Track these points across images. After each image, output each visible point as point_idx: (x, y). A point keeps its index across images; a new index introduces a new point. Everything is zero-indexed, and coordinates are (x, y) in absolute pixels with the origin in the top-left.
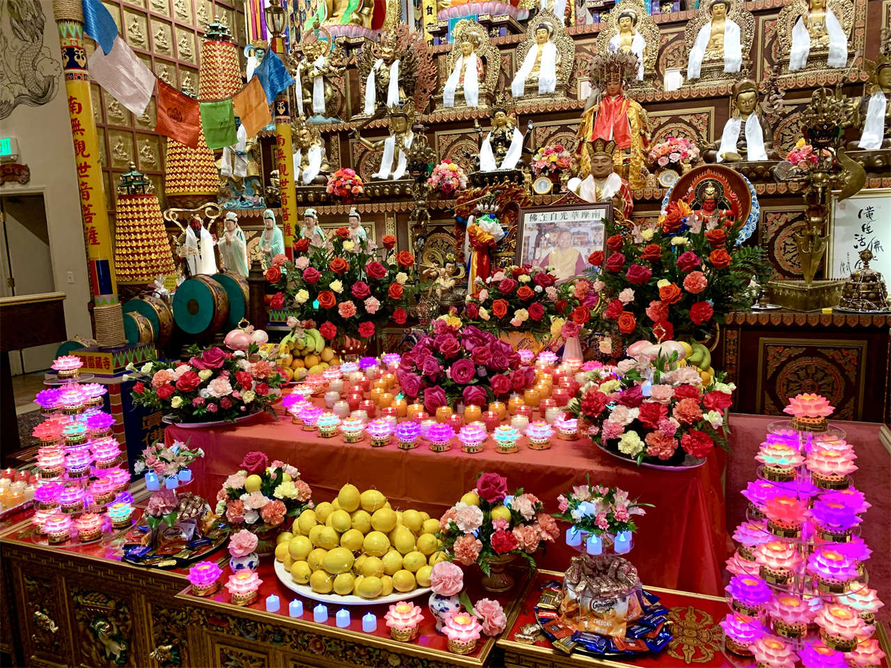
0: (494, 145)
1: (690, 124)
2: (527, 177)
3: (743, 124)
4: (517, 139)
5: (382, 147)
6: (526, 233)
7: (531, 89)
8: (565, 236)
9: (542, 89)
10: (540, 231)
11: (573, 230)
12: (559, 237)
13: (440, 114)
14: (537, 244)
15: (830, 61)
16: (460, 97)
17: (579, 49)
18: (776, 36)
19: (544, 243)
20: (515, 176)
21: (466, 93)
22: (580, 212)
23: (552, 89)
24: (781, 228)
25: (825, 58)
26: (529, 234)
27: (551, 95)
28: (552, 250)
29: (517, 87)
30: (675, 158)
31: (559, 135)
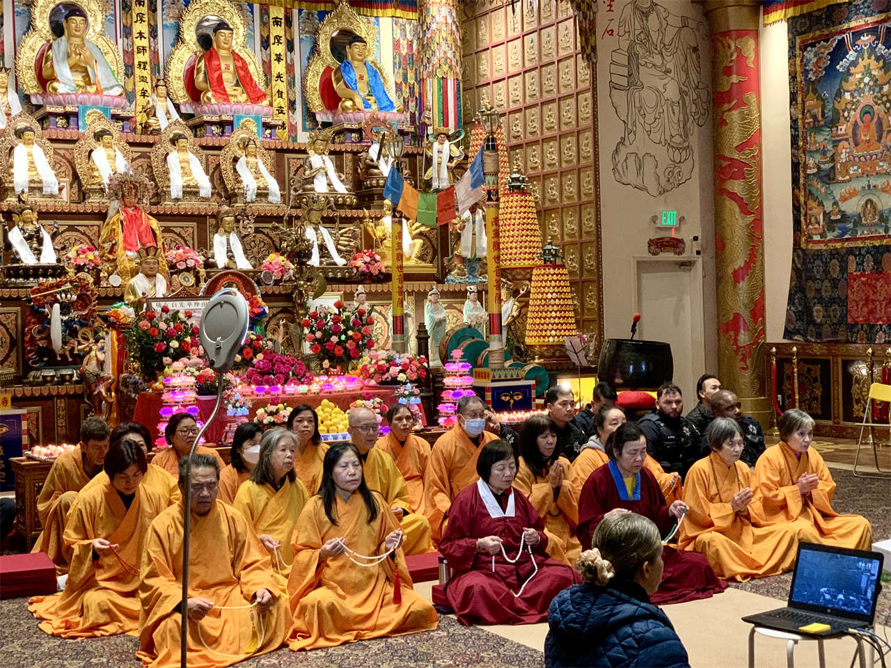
1: (179, 235)
3: (228, 240)
15: (270, 198)
18: (216, 168)
20: (58, 270)
22: (193, 302)
25: (266, 195)
30: (191, 263)
31: (67, 233)
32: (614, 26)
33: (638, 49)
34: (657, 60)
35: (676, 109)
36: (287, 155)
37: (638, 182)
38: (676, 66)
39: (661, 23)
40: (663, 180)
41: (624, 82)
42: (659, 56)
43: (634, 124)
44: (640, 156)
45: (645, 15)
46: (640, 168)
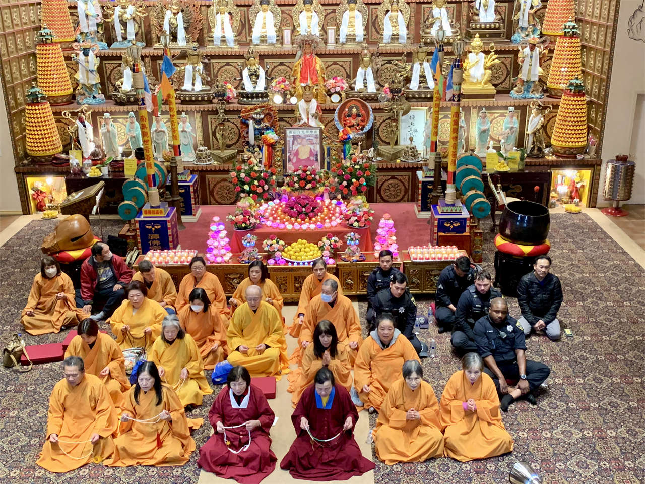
0: (250, 76)
1: (342, 66)
2: (270, 95)
3: (365, 72)
4: (262, 72)
6: (288, 139)
7: (263, 40)
8: (304, 140)
9: (269, 41)
10: (294, 138)
11: (307, 138)
12: (302, 140)
14: (293, 144)
15: (400, 41)
16: (224, 41)
18: (377, 16)
19: (296, 143)
20: (264, 95)
21: (227, 39)
22: (309, 131)
23: (274, 41)
24: (382, 123)
25: (397, 39)
26: (289, 139)
27: (274, 45)
28: (299, 146)
29: (255, 39)
30: (338, 89)
36: (423, 6)
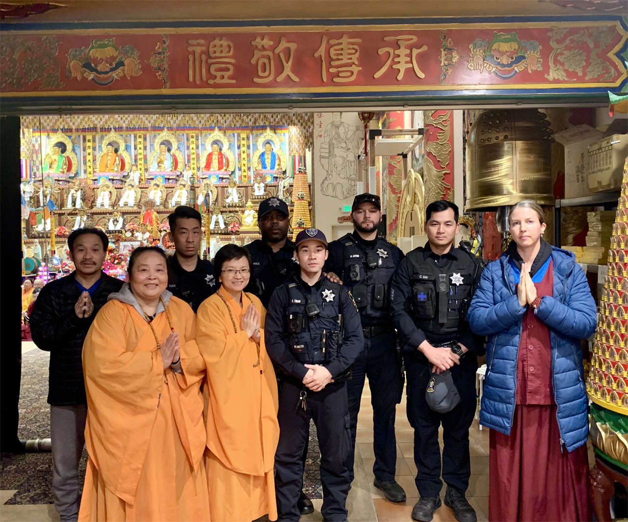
0: (113, 222)
2: (124, 232)
4: (121, 220)
5: (75, 220)
7: (126, 205)
9: (129, 205)
13: (94, 210)
16: (102, 205)
17: (142, 192)
20: (120, 232)
21: (104, 204)
23: (132, 205)
27: (132, 207)
29: (121, 203)
32: (322, 133)
33: (334, 142)
34: (344, 145)
35: (353, 164)
37: (334, 194)
38: (353, 147)
39: (345, 130)
40: (345, 194)
41: (327, 155)
42: (345, 144)
43: (332, 171)
44: (334, 184)
45: (338, 127)
46: (334, 189)
